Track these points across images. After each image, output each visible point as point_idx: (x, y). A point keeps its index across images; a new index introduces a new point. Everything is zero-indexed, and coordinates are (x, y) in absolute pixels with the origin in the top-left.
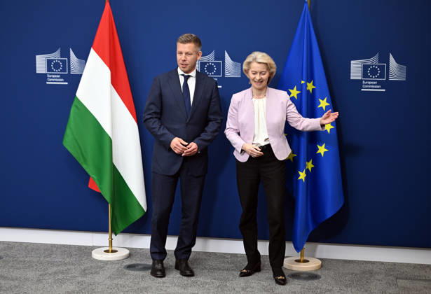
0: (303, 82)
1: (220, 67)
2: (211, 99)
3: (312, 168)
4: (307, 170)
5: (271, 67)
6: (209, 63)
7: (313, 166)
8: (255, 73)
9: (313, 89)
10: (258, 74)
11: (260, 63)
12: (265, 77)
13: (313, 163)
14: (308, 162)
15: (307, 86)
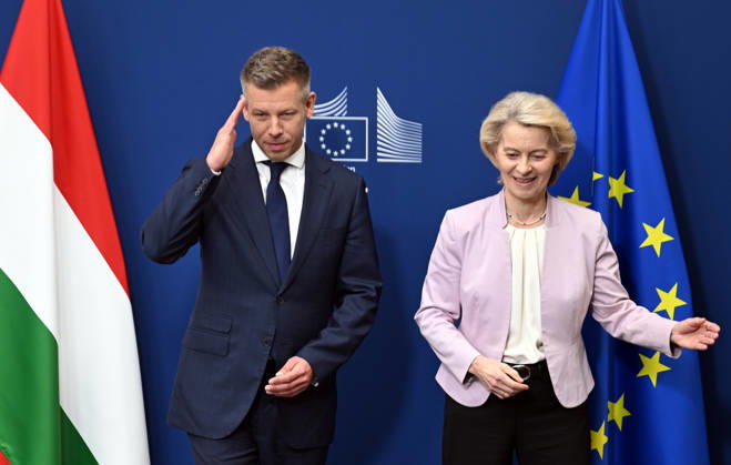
0: (597, 176)
1: (365, 135)
2: (347, 230)
3: (625, 419)
4: (612, 425)
5: (561, 138)
6: (331, 122)
7: (627, 413)
8: (515, 154)
9: (626, 196)
10: (524, 158)
11: (529, 125)
12: (543, 165)
13: (626, 406)
14: (615, 401)
15: (609, 187)
